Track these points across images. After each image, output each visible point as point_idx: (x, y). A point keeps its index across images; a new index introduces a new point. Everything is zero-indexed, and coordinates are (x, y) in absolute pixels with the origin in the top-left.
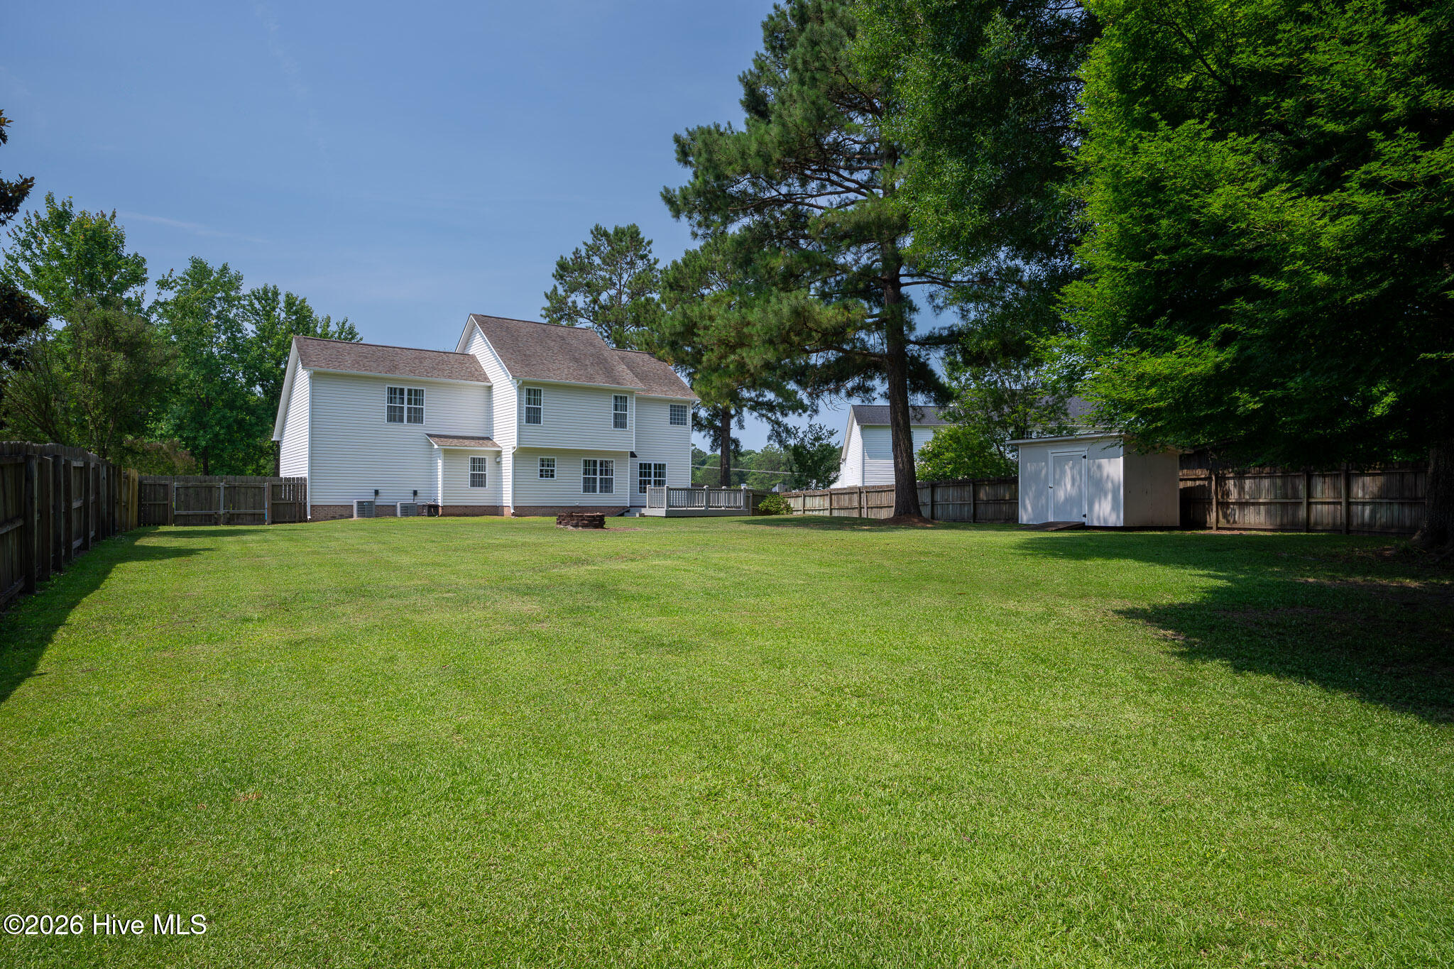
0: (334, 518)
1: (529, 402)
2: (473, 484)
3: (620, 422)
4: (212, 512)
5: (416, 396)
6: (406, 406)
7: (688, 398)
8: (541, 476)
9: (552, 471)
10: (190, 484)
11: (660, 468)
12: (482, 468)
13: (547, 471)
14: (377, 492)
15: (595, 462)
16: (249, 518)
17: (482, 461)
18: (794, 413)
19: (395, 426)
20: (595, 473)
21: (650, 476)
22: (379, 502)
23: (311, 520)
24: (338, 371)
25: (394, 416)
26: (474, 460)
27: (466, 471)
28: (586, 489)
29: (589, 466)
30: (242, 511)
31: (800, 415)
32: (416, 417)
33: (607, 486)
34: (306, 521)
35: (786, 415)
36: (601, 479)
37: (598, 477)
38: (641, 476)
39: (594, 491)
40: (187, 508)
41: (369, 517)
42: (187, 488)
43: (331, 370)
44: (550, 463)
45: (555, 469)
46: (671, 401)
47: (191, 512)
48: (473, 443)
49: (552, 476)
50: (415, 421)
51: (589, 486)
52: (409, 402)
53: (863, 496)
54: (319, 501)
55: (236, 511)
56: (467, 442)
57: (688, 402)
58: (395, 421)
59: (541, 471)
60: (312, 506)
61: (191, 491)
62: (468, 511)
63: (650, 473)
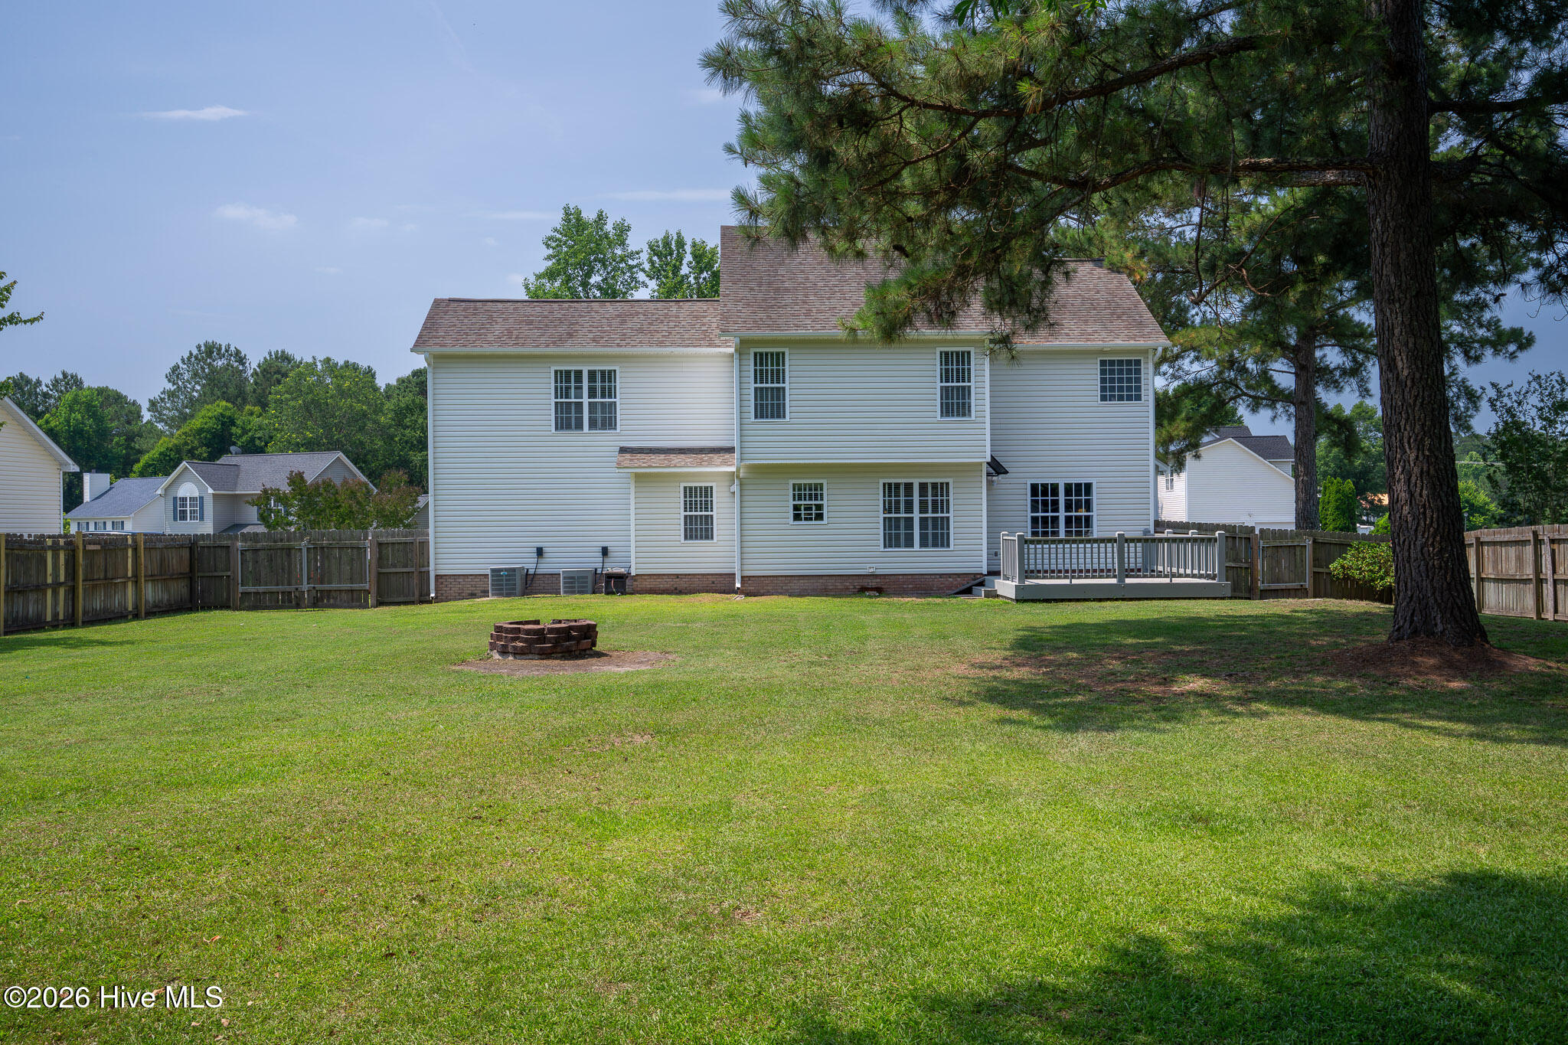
0: (473, 596)
1: (759, 376)
2: (690, 535)
3: (955, 403)
4: (292, 588)
5: (604, 382)
6: (586, 400)
7: (1141, 343)
8: (797, 517)
9: (819, 507)
10: (259, 545)
11: (1080, 494)
12: (708, 506)
13: (808, 508)
14: (540, 552)
15: (909, 487)
16: (344, 596)
17: (707, 491)
18: (1497, 352)
19: (570, 437)
20: (909, 508)
21: (1056, 510)
22: (546, 567)
23: (437, 600)
24: (477, 350)
25: (567, 419)
26: (689, 492)
27: (676, 514)
28: (891, 541)
29: (896, 494)
30: (334, 586)
31: (1512, 356)
32: (605, 419)
33: (937, 535)
34: (430, 602)
35: (1477, 359)
36: (923, 521)
37: (916, 515)
38: (1034, 509)
39: (909, 543)
40: (257, 582)
41: (508, 595)
42: (256, 551)
43: (458, 350)
44: (816, 491)
45: (825, 502)
46: (1102, 352)
47: (261, 589)
48: (688, 459)
49: (820, 517)
50: (603, 427)
51: (896, 535)
52: (592, 393)
53: (1546, 550)
54: (446, 570)
55: (326, 587)
56: (676, 459)
57: (1145, 352)
58: (569, 427)
59: (796, 508)
60: (437, 576)
61: (262, 555)
62: (682, 584)
63: (1055, 503)
